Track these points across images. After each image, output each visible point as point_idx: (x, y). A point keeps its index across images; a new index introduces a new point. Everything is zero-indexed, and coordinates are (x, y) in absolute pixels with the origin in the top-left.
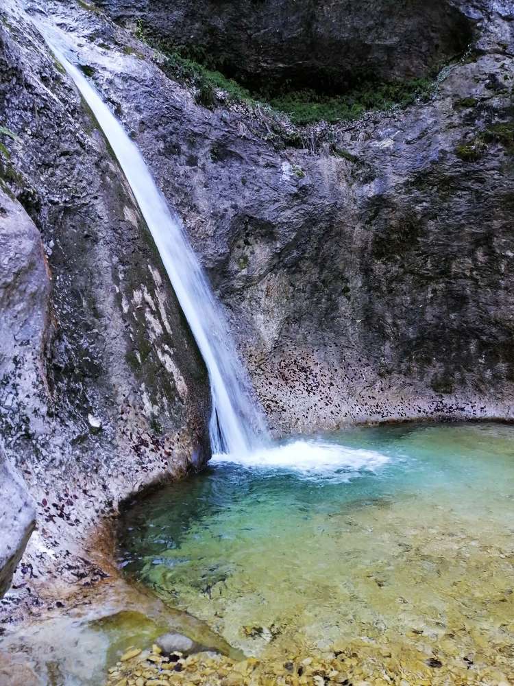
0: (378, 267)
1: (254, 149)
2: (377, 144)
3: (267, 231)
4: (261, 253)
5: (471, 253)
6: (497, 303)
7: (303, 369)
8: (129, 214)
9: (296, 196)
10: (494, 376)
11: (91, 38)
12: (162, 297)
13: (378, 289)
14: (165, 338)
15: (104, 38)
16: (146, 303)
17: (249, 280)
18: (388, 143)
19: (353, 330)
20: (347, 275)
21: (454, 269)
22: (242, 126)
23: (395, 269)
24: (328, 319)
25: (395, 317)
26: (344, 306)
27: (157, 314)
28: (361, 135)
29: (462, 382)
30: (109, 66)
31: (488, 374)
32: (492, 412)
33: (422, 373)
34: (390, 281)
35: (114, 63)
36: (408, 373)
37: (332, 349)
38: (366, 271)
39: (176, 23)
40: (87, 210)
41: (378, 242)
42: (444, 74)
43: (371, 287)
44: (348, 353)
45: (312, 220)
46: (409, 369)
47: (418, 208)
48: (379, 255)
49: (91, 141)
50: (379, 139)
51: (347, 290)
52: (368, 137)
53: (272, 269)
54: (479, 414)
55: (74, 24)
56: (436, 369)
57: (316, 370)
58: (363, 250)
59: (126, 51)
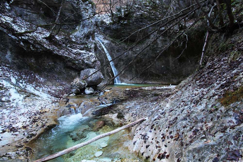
0: (137, 64)
1: (121, 51)
2: (137, 50)
3: (123, 60)
4: (122, 63)
5: (148, 63)
6: (151, 69)
7: (127, 77)
8: (107, 60)
9: (126, 56)
10: (151, 78)
11: (103, 39)
12: (110, 68)
13: (137, 67)
14: (110, 72)
15: (105, 38)
16: (108, 69)
17: (120, 66)
18: (138, 49)
19: (134, 72)
20: (133, 65)
21: (146, 65)
22: (120, 48)
23: (139, 65)
24: (131, 71)
25: (139, 71)
26: (133, 69)
27: (109, 70)
28: (135, 48)
29: (148, 79)
30: (105, 42)
31: (150, 78)
32: (150, 83)
33: (143, 78)
34: (139, 66)
35: (106, 42)
36: (141, 78)
37: (131, 74)
38: (136, 65)
39: (113, 34)
40: (103, 60)
41: (137, 61)
42: (146, 40)
43: (136, 67)
44: (133, 75)
45: (128, 59)
46: (141, 77)
47: (142, 57)
48: (137, 63)
49: (103, 52)
50: (137, 49)
51: (133, 67)
52: (136, 49)
53: (123, 64)
54: (149, 83)
55: (101, 37)
56: (144, 77)
57: (129, 77)
58: (135, 62)
59: (107, 40)
